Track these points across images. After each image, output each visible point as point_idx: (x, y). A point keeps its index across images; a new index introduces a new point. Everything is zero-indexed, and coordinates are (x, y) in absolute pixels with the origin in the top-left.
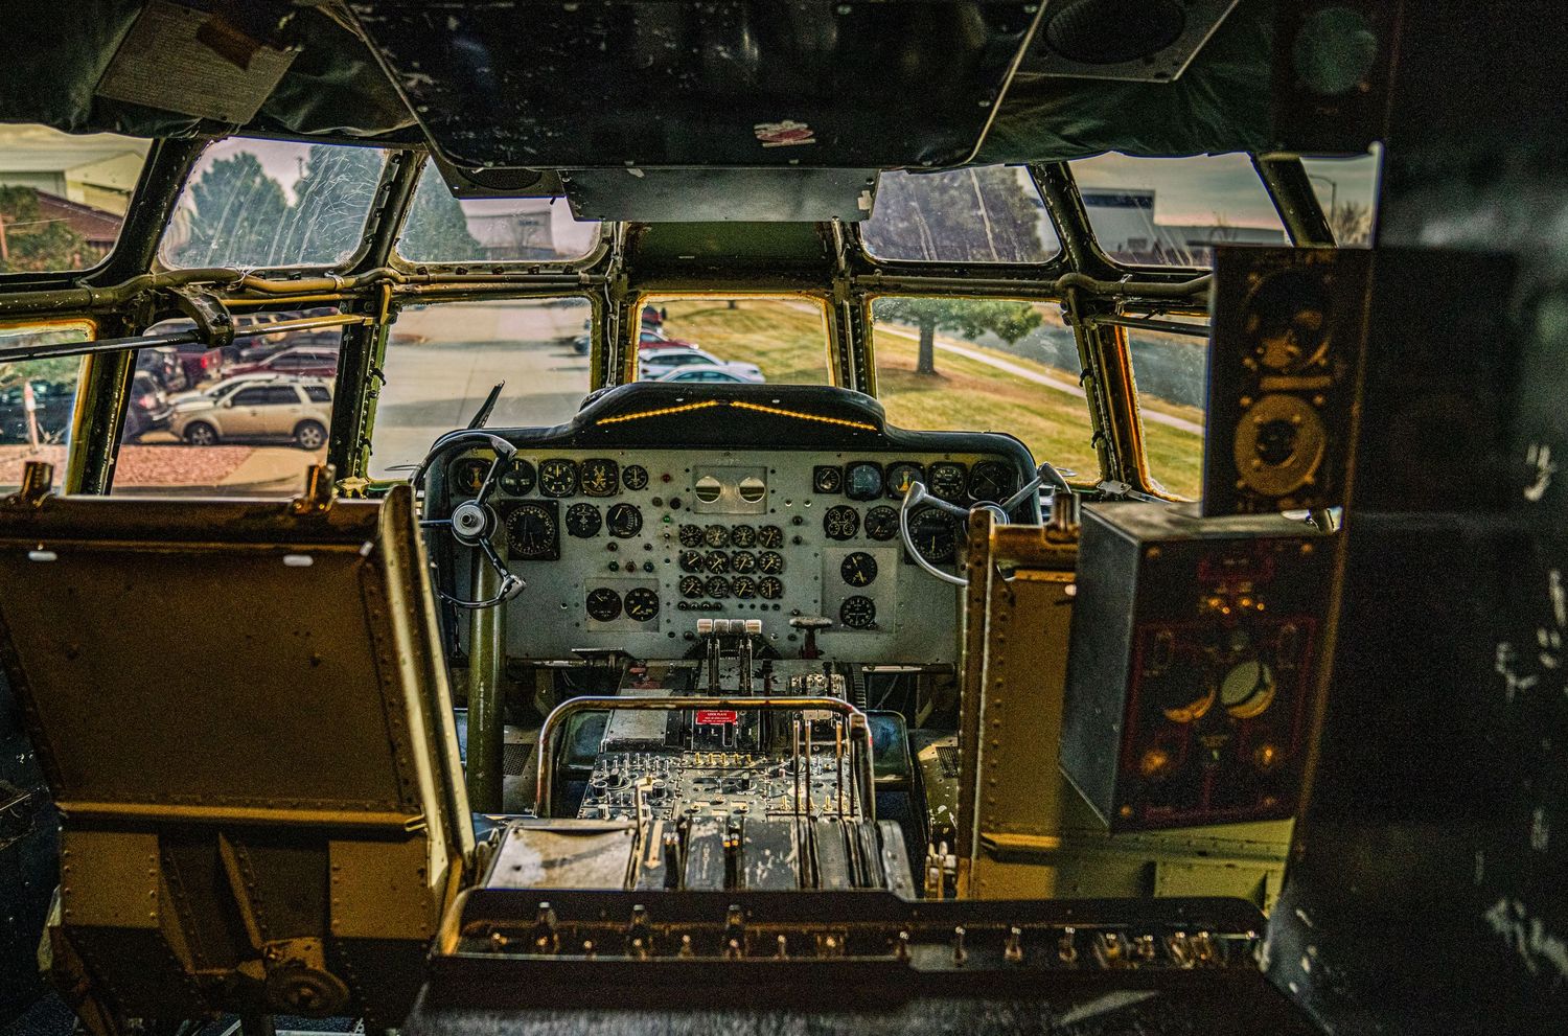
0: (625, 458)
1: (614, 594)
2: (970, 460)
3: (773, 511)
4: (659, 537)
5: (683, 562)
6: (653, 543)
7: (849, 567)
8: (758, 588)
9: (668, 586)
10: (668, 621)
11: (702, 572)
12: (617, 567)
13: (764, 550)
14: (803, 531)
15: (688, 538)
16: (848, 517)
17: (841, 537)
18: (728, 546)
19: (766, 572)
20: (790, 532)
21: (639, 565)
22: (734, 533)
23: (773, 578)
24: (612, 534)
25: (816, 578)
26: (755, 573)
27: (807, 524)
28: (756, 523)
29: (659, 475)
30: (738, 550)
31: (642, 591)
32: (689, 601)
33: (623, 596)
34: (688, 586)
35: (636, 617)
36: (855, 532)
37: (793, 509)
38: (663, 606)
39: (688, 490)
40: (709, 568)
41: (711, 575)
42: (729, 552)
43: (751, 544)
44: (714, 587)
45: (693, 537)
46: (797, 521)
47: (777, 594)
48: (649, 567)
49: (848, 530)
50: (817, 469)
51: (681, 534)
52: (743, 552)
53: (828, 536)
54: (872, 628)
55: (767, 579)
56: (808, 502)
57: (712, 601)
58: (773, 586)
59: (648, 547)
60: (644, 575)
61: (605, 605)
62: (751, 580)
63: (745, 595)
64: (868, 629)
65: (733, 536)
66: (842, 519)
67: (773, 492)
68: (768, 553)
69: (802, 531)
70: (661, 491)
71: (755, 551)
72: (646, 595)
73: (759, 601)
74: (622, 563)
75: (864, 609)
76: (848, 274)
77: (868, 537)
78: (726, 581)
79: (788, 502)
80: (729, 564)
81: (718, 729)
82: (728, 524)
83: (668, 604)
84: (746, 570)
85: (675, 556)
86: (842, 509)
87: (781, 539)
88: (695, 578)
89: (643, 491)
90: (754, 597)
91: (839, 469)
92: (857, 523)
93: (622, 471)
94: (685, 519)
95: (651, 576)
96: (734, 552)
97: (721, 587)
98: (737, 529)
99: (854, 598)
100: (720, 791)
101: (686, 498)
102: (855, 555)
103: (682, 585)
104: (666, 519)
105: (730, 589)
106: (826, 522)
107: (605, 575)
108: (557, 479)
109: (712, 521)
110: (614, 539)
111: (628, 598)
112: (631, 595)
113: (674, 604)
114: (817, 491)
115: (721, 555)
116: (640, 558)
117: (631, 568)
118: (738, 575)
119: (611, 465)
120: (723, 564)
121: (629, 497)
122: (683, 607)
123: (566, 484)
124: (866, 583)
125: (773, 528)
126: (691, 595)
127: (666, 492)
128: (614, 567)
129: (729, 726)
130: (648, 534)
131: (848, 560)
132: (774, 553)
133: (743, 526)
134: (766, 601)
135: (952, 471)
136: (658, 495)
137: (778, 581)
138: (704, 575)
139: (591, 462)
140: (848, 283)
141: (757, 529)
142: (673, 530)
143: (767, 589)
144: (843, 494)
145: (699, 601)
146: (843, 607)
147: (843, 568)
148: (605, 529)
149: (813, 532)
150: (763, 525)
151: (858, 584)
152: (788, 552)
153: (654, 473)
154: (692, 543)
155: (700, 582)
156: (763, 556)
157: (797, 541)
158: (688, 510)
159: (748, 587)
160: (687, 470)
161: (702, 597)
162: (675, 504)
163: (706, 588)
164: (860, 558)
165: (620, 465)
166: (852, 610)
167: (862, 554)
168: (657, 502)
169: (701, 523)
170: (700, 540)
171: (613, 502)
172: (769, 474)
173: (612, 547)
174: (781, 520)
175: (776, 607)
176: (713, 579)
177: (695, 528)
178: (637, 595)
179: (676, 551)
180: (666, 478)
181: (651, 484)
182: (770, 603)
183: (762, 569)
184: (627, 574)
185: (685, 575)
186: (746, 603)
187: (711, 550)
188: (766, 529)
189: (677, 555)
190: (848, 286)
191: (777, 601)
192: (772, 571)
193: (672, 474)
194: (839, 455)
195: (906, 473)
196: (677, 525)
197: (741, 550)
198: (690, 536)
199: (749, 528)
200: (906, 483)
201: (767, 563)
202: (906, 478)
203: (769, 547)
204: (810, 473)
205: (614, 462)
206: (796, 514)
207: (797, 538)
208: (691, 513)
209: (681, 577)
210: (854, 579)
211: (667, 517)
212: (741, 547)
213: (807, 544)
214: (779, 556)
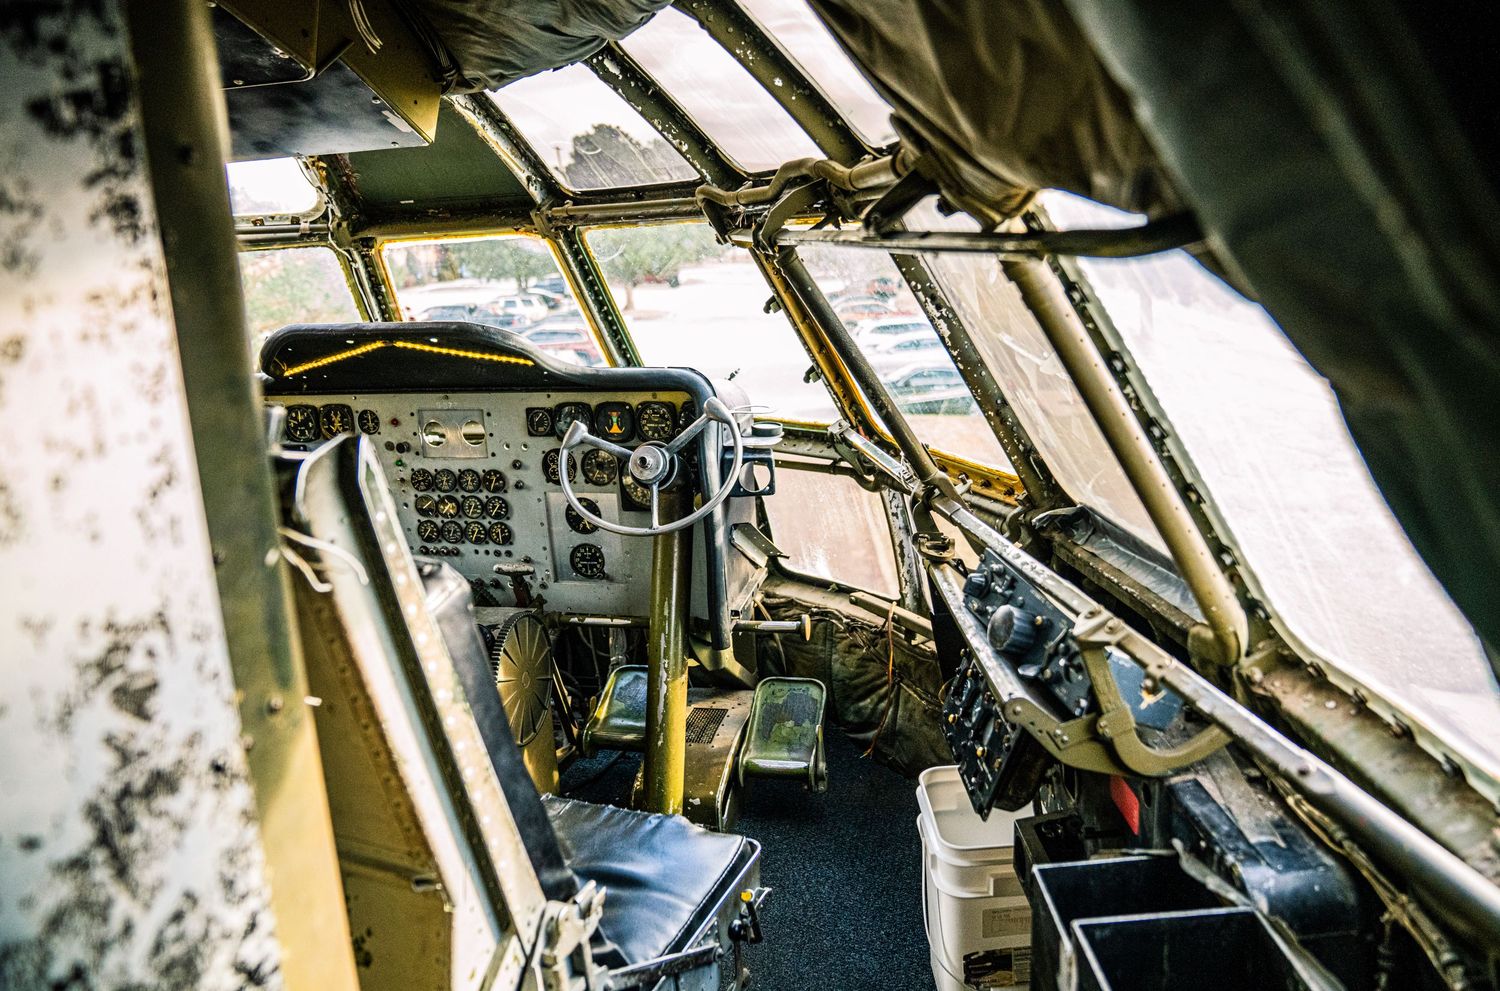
0: (358, 403)
2: (676, 399)
3: (493, 455)
4: (395, 481)
5: (419, 506)
7: (573, 513)
8: (488, 533)
9: (409, 530)
11: (436, 516)
13: (490, 495)
14: (523, 476)
15: (419, 482)
18: (456, 491)
19: (494, 518)
20: (512, 477)
22: (460, 477)
23: (502, 524)
25: (542, 524)
26: (484, 518)
27: (527, 468)
28: (480, 467)
29: (389, 420)
30: (467, 495)
32: (429, 546)
34: (426, 531)
36: (574, 476)
37: (512, 453)
39: (415, 434)
40: (442, 512)
41: (445, 520)
42: (458, 496)
43: (477, 489)
44: (449, 532)
45: (425, 481)
46: (517, 465)
47: (508, 540)
50: (529, 411)
51: (412, 479)
52: (471, 497)
53: (546, 481)
54: (603, 578)
55: (496, 524)
56: (525, 446)
57: (450, 546)
58: (503, 532)
62: (482, 525)
63: (478, 541)
64: (600, 578)
65: (458, 480)
67: (492, 437)
68: (494, 498)
69: (520, 475)
70: (390, 434)
71: (481, 496)
73: (492, 547)
75: (593, 557)
76: (545, 208)
77: (588, 483)
78: (459, 526)
79: (507, 446)
80: (459, 509)
82: (455, 468)
84: (476, 516)
85: (411, 500)
86: (558, 452)
87: (504, 484)
88: (432, 523)
89: (376, 434)
90: (487, 543)
91: (549, 411)
92: (574, 466)
93: (356, 415)
94: (416, 463)
96: (463, 497)
97: (455, 532)
98: (462, 473)
99: (583, 546)
101: (415, 442)
103: (421, 529)
104: (399, 463)
105: (464, 535)
106: (543, 466)
108: (300, 424)
109: (440, 465)
113: (417, 547)
114: (532, 433)
115: (451, 499)
118: (468, 520)
119: (345, 410)
120: (454, 509)
122: (424, 551)
123: (309, 429)
124: (592, 531)
125: (495, 472)
126: (429, 539)
127: (396, 436)
131: (571, 506)
132: (499, 498)
133: (468, 470)
134: (498, 548)
135: (657, 410)
136: (390, 440)
137: (506, 527)
138: (439, 519)
139: (328, 408)
140: (544, 217)
141: (481, 474)
142: (406, 474)
143: (498, 535)
145: (438, 546)
146: (573, 556)
147: (567, 515)
149: (533, 475)
150: (486, 470)
151: (585, 531)
152: (512, 497)
153: (384, 418)
154: (423, 488)
155: (436, 526)
156: (490, 501)
157: (519, 486)
158: (417, 453)
159: (479, 532)
160: (412, 414)
161: (440, 541)
162: (404, 448)
163: (441, 534)
165: (354, 409)
166: (583, 558)
167: (584, 500)
168: (389, 446)
169: (431, 466)
170: (431, 484)
172: (486, 417)
174: (502, 464)
175: (508, 554)
176: (447, 523)
177: (425, 471)
179: (411, 495)
180: (395, 422)
181: (383, 429)
182: (503, 549)
183: (490, 515)
185: (422, 519)
186: (482, 549)
187: (441, 494)
188: (489, 473)
189: (413, 499)
191: (508, 548)
192: (498, 516)
193: (399, 418)
194: (549, 396)
195: (614, 414)
196: (409, 469)
197: (469, 494)
198: (422, 481)
199: (475, 472)
200: (615, 424)
201: (494, 507)
202: (615, 419)
203: (493, 492)
204: (524, 415)
205: (349, 408)
206: (515, 458)
207: (518, 482)
208: (421, 457)
209: (419, 521)
210: (581, 526)
211: (400, 461)
212: (469, 491)
213: (529, 488)
214: (504, 501)
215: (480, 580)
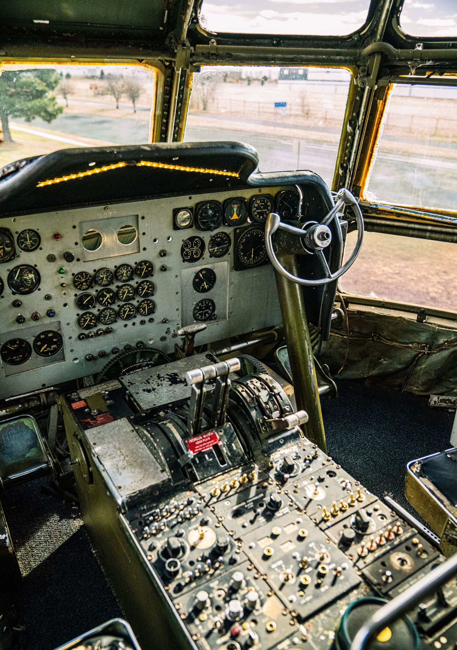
0: (17, 224)
1: (22, 341)
2: (273, 191)
3: (144, 249)
4: (56, 287)
5: (80, 303)
6: (52, 294)
7: (197, 280)
8: (137, 309)
9: (68, 324)
10: (72, 351)
11: (94, 307)
12: (24, 319)
13: (140, 280)
14: (166, 261)
15: (82, 283)
16: (196, 245)
17: (193, 260)
18: (113, 283)
19: (143, 297)
20: (157, 264)
21: (42, 313)
22: (116, 272)
23: (147, 300)
24: (14, 293)
25: (177, 293)
26: (134, 299)
27: (169, 255)
28: (132, 261)
29: (51, 235)
30: (120, 284)
31: (45, 333)
32: (86, 332)
33: (31, 341)
34: (85, 321)
35: (45, 354)
36: (202, 254)
37: (159, 246)
38: (65, 339)
39: (76, 244)
40: (101, 303)
41: (102, 308)
42: (113, 287)
43: (131, 278)
44: (105, 316)
45: (86, 281)
46: (163, 254)
47: (152, 311)
48: (51, 313)
49: (196, 254)
50: (175, 211)
51: (74, 282)
52: (125, 285)
53: (184, 261)
54: (215, 319)
55: (143, 301)
56: (169, 238)
57: (104, 327)
58: (148, 305)
59: (48, 298)
60: (48, 320)
61: (16, 352)
62: (132, 305)
63: (129, 317)
64: (211, 320)
65: (115, 275)
66: (192, 247)
67: (144, 234)
68: (143, 282)
69: (165, 261)
70: (53, 248)
71: (133, 283)
72: (50, 335)
73: (139, 318)
74: (27, 315)
75: (207, 307)
76: (188, 44)
77: (211, 257)
78: (113, 310)
79: (155, 240)
80: (115, 297)
81: (210, 454)
82: (111, 265)
83: (70, 338)
84: (128, 299)
85: (71, 299)
86: (192, 239)
87: (152, 270)
88: (90, 313)
89: (38, 250)
90: (135, 317)
91: (191, 209)
92: (203, 247)
93: (16, 236)
94: (75, 268)
95: (53, 320)
96: (117, 287)
97: (110, 315)
98: (118, 268)
99: (201, 302)
100: (261, 519)
101: (75, 251)
102: (201, 271)
103: (80, 322)
104: (60, 271)
105: (118, 315)
106: (182, 250)
107: (13, 329)
109: (98, 266)
110: (17, 297)
111: (35, 341)
112: (38, 338)
113: (75, 336)
114: (176, 227)
115: (109, 291)
116: (42, 307)
117: (35, 317)
118: (122, 303)
119: (5, 233)
120: (111, 298)
121: (25, 258)
122: (81, 337)
124: (209, 289)
125: (145, 262)
126: (88, 327)
127: (57, 248)
128: (20, 320)
129: (216, 447)
130: (46, 287)
131: (197, 276)
132: (147, 281)
133: (122, 265)
134: (143, 318)
135: (264, 200)
136: (51, 253)
137: (151, 301)
138: (97, 308)
140: (189, 52)
141: (134, 265)
142: (67, 279)
143: (144, 309)
144: (194, 227)
145: (95, 330)
146: (194, 309)
147: (194, 281)
148: (7, 290)
149: (174, 259)
150: (138, 262)
151: (204, 291)
152: (157, 278)
153: (46, 234)
154: (84, 287)
155: (94, 315)
156: (140, 285)
157: (164, 269)
158: (78, 260)
159: (130, 311)
160: (74, 227)
161: (96, 326)
162: (69, 257)
163: (98, 319)
164: (204, 272)
165: (13, 231)
166: (201, 309)
167: (204, 269)
168: (51, 258)
169: (90, 268)
170: (91, 283)
171: (11, 266)
172: (140, 220)
173: (16, 304)
174: (151, 255)
175: (151, 320)
176: (103, 310)
177: (87, 274)
178: (42, 337)
179: (72, 295)
180: (57, 236)
181: (44, 244)
182: (147, 319)
183: (140, 295)
184: (33, 323)
185: (81, 312)
186: (130, 323)
187: (99, 288)
188: (140, 264)
189: (73, 298)
190: (189, 55)
191: (152, 316)
192: (146, 295)
193: (61, 232)
194: (190, 198)
195: (236, 206)
196: (70, 274)
197: (123, 284)
198: (84, 281)
199: (128, 265)
200: (235, 213)
201: (143, 289)
202: (235, 210)
203: (143, 277)
204: (171, 214)
205: (8, 230)
206: (161, 248)
207: (163, 267)
208: (81, 262)
209: (78, 315)
210: (201, 287)
211: (61, 269)
212: (124, 281)
213: (170, 269)
214: (151, 283)
215: (127, 345)
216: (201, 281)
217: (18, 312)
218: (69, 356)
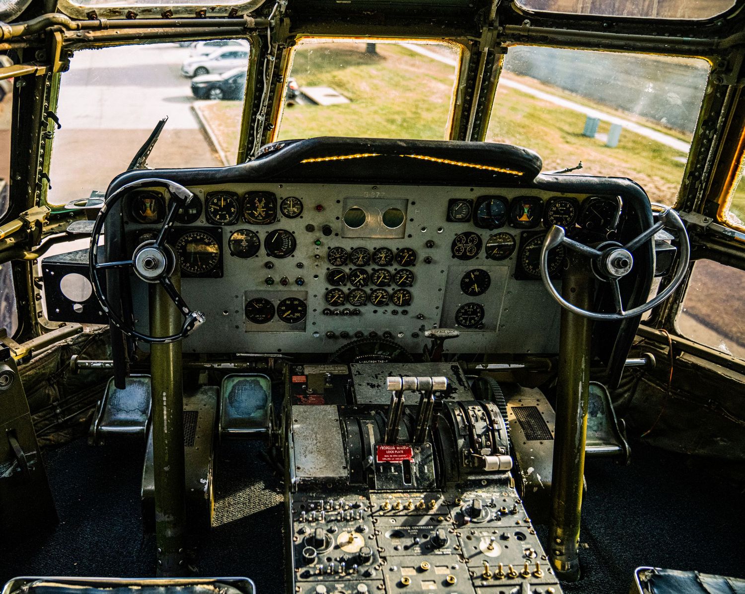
0: (283, 191)
1: (268, 302)
2: (581, 197)
3: (410, 236)
4: (310, 257)
5: (331, 277)
6: (305, 263)
7: (467, 280)
8: (391, 298)
9: (315, 296)
10: (314, 323)
11: (345, 285)
12: (273, 281)
13: (399, 268)
14: (433, 253)
15: (336, 259)
16: (472, 241)
17: (464, 257)
18: (369, 265)
19: (399, 286)
20: (422, 254)
21: (291, 279)
22: (375, 254)
23: (404, 290)
24: (268, 255)
25: (440, 290)
26: (389, 286)
27: (437, 247)
28: (394, 246)
29: (314, 205)
30: (377, 267)
31: (292, 300)
32: (332, 308)
33: (276, 303)
34: (333, 297)
35: (287, 320)
36: (477, 253)
37: (427, 235)
38: (310, 310)
39: (338, 218)
40: (352, 282)
41: (353, 288)
42: (369, 269)
43: (389, 263)
44: (355, 297)
45: (340, 258)
46: (430, 244)
47: (407, 302)
48: (300, 282)
49: (470, 251)
50: (452, 202)
51: (329, 256)
52: (381, 270)
53: (454, 256)
54: (480, 328)
55: (399, 290)
56: (440, 229)
57: (352, 308)
58: (404, 296)
59: (300, 266)
60: (295, 288)
61: (260, 311)
62: (386, 291)
63: (380, 304)
64: (476, 328)
65: (372, 256)
66: (466, 243)
67: (412, 220)
68: (402, 270)
69: (431, 252)
70: (313, 219)
71: (391, 269)
72: (296, 302)
73: (391, 307)
74: (277, 279)
75: (474, 312)
76: (497, 24)
77: (487, 258)
78: (365, 292)
79: (423, 229)
80: (369, 279)
81: (397, 468)
82: (370, 246)
83: (315, 310)
84: (382, 284)
85: (323, 272)
86: (467, 234)
87: (415, 260)
88: (339, 290)
89: (298, 219)
90: (387, 305)
91: (471, 202)
92: (479, 246)
93: (279, 202)
94: (333, 242)
95: (302, 288)
96: (373, 269)
97: (360, 297)
98: (378, 251)
99: (468, 305)
100: (417, 549)
101: (335, 225)
102: (473, 271)
103: (328, 295)
104: (317, 242)
105: (368, 299)
106: (454, 244)
107: (262, 288)
108: (221, 209)
109: (356, 244)
110: (271, 259)
111: (280, 305)
112: (283, 303)
113: (320, 309)
114: (449, 219)
115: (363, 272)
116: (292, 274)
117: (284, 282)
118: (375, 287)
119: (270, 197)
120: (364, 279)
121: (285, 224)
122: (326, 312)
123: (230, 214)
124: (479, 293)
125: (409, 250)
126: (335, 304)
127: (318, 220)
128: (269, 281)
129: (407, 464)
130: (300, 255)
131: (468, 275)
132: (407, 270)
133: (383, 248)
134: (396, 308)
135: (566, 205)
136: (311, 223)
137: (408, 292)
138: (348, 287)
139: (250, 193)
140: (496, 32)
141: (394, 250)
142: (322, 251)
143: (399, 299)
144: (472, 222)
145: (341, 308)
146: (459, 311)
147: (463, 281)
148: (263, 251)
149: (442, 253)
150: (400, 248)
151: (473, 293)
152: (419, 269)
153: (309, 203)
154: (338, 263)
155: (343, 293)
156: (398, 272)
157: (428, 261)
158: (337, 235)
159: (383, 297)
160: (338, 202)
161: (343, 304)
162: (327, 230)
163: (347, 298)
164: (477, 273)
165: (278, 197)
166: (466, 313)
167: (478, 270)
168: (310, 228)
169: (347, 245)
170: (346, 260)
171: (271, 228)
172: (410, 205)
173: (268, 265)
174: (416, 243)
175: (405, 312)
176: (354, 290)
177: (342, 250)
178: (288, 302)
179: (323, 269)
180: (319, 208)
181: (305, 214)
182: (400, 309)
183: (396, 283)
184: (281, 288)
185: (330, 287)
186: (380, 310)
187: (354, 267)
188: (403, 250)
189: (325, 271)
190: (495, 36)
191: (406, 308)
192: (403, 284)
193: (325, 205)
194: (472, 190)
195: (527, 206)
196: (326, 247)
197: (380, 268)
198: (339, 257)
199: (388, 250)
200: (525, 214)
201: (401, 278)
202: (526, 211)
203: (404, 265)
204: (445, 204)
205: (273, 194)
206: (429, 239)
207: (428, 258)
208: (340, 237)
209: (327, 289)
210: (470, 289)
211: (318, 240)
212: (381, 265)
213: (435, 262)
214: (411, 273)
215: (373, 332)
216: (472, 283)
217: (269, 273)
218: (310, 328)
